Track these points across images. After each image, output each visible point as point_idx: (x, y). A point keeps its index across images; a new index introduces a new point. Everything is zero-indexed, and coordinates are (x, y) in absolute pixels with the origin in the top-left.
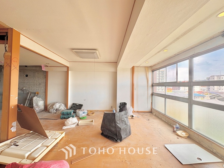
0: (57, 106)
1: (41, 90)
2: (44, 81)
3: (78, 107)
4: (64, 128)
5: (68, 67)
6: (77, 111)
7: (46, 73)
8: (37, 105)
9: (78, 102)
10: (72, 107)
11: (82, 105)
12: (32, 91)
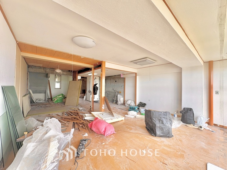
0: (129, 102)
1: (122, 91)
2: (124, 84)
3: (143, 105)
4: (126, 116)
5: (136, 73)
6: (140, 108)
7: (124, 78)
8: (120, 100)
9: (144, 102)
10: (139, 105)
11: (146, 104)
12: (118, 91)
